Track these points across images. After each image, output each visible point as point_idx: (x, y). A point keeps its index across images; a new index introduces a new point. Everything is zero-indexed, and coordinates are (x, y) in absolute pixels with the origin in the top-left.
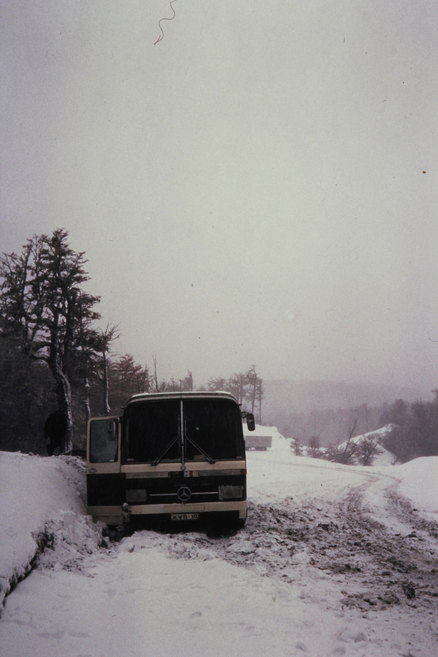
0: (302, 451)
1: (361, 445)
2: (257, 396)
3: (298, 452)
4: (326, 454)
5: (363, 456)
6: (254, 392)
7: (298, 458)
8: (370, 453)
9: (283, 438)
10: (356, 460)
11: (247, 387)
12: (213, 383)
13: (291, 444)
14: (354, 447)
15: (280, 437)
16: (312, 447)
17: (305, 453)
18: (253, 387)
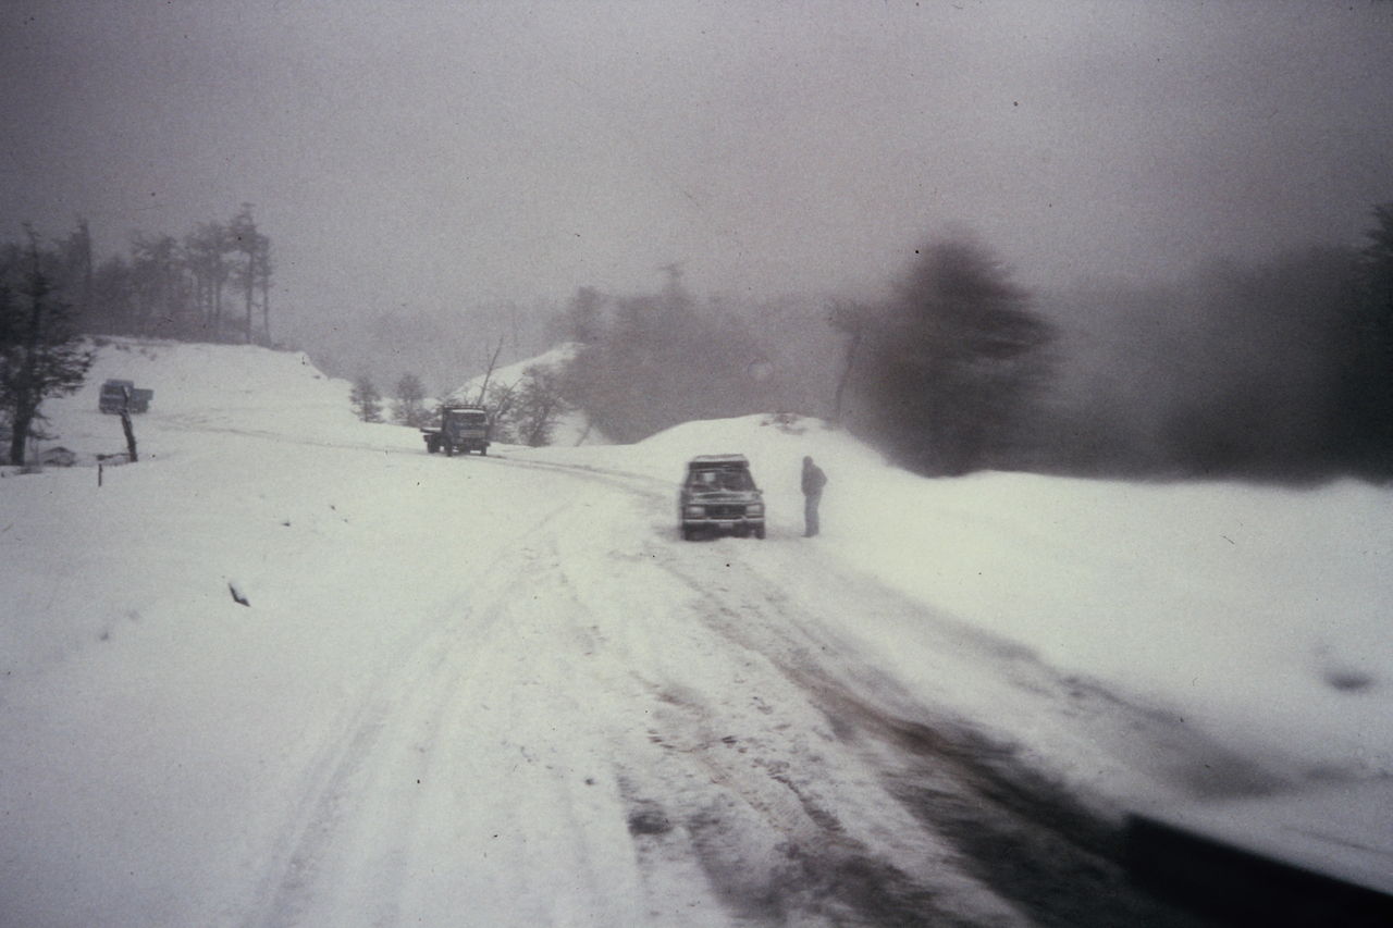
0: (379, 409)
1: (527, 393)
2: (259, 279)
3: (369, 414)
4: (437, 414)
5: (530, 419)
6: (251, 269)
7: (372, 426)
8: (547, 411)
9: (323, 376)
10: (513, 429)
11: (234, 256)
12: (143, 247)
13: (351, 394)
14: (506, 398)
15: (318, 377)
16: (405, 398)
17: (386, 414)
18: (247, 258)
